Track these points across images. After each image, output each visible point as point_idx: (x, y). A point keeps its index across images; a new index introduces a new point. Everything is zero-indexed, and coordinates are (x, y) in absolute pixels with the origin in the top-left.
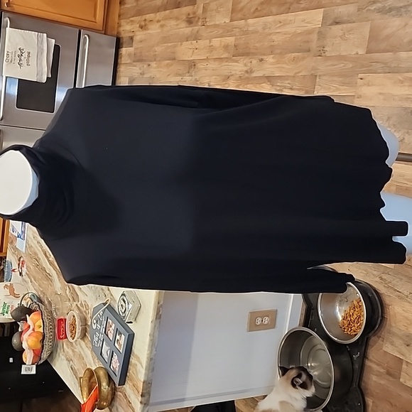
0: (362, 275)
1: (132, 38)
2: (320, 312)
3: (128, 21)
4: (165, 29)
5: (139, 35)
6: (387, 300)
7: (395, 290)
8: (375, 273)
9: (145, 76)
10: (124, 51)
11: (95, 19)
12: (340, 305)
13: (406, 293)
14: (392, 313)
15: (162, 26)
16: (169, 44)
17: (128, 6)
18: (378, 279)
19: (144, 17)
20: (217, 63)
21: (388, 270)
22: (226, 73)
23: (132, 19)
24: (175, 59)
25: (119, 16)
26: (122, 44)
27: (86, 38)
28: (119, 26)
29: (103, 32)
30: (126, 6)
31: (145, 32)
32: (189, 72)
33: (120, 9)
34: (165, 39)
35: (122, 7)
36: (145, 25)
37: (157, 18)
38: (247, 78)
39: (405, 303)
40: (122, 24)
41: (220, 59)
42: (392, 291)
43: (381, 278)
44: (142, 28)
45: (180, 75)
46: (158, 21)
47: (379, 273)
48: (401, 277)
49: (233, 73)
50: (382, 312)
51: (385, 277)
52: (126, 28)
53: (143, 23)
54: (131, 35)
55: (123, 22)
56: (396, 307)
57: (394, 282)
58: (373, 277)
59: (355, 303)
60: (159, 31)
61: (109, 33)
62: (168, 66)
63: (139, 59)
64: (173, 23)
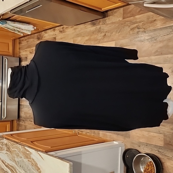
0: (150, 151)
1: (26, 58)
2: (134, 170)
3: (24, 50)
6: (163, 161)
7: (166, 156)
8: (155, 149)
10: (23, 63)
11: (9, 51)
12: (142, 166)
13: (171, 156)
14: (166, 166)
17: (23, 44)
18: (157, 152)
19: (32, 48)
21: (161, 147)
23: (26, 49)
25: (19, 49)
26: (22, 60)
27: (6, 59)
28: (20, 53)
29: (13, 56)
30: (22, 44)
33: (19, 46)
35: (20, 45)
39: (171, 161)
40: (21, 52)
42: (164, 156)
43: (159, 151)
44: (31, 53)
47: (157, 149)
48: (168, 150)
50: (162, 166)
51: (160, 150)
52: (23, 54)
53: (31, 51)
54: (26, 56)
55: (21, 51)
56: (167, 163)
57: (165, 152)
58: (155, 151)
59: (149, 163)
61: (15, 56)
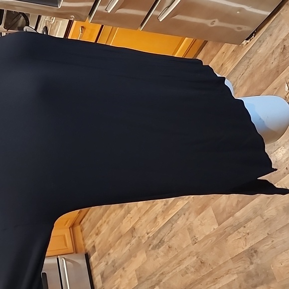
1: (94, 247)
3: (89, 237)
4: (110, 223)
5: (98, 240)
9: (109, 263)
10: (92, 259)
15: (108, 223)
16: (116, 230)
19: (96, 227)
20: (146, 216)
22: (154, 216)
23: (90, 234)
24: (122, 236)
25: (83, 239)
26: (89, 255)
28: (85, 245)
29: (75, 253)
30: (85, 230)
31: (100, 235)
32: (133, 237)
33: (82, 235)
34: (112, 229)
35: (83, 232)
36: (99, 231)
37: (104, 221)
38: (167, 208)
40: (86, 243)
41: (147, 211)
44: (97, 235)
45: (129, 243)
46: (105, 221)
49: (157, 212)
52: (89, 243)
53: (97, 231)
54: (93, 244)
55: (86, 241)
60: (107, 227)
62: (119, 244)
63: (102, 256)
64: (113, 215)
